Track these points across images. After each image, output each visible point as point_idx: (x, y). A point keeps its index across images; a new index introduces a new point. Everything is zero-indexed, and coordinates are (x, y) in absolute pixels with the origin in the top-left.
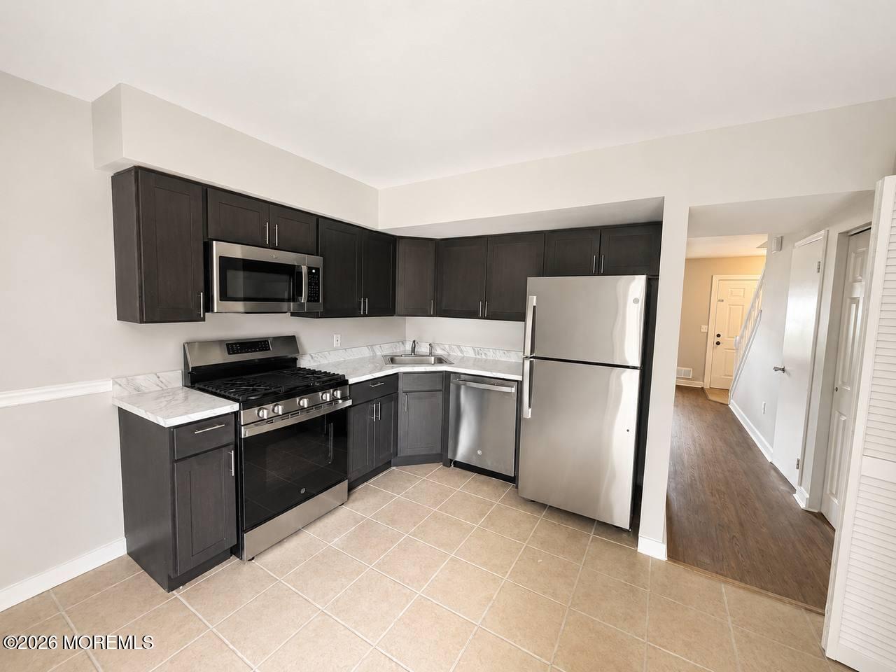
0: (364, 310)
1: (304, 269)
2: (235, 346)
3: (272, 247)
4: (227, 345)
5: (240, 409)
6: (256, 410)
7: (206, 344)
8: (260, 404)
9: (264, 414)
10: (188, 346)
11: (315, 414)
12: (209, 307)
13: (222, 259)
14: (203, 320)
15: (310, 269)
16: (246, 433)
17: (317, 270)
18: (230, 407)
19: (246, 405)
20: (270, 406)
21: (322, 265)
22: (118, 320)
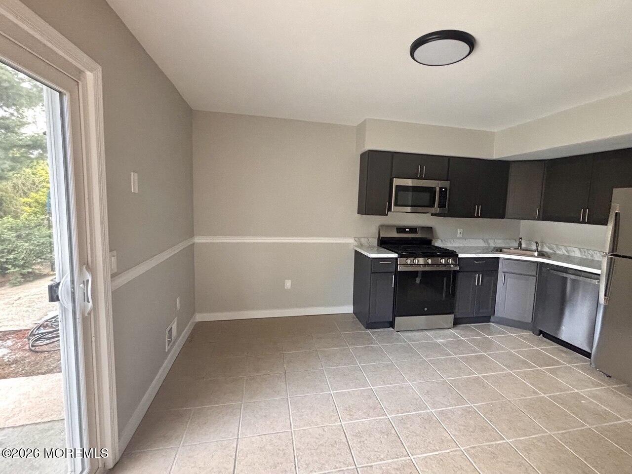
0: (478, 213)
1: (438, 189)
2: (401, 230)
3: (421, 178)
4: (397, 228)
5: (398, 257)
6: (405, 259)
7: (388, 227)
8: (407, 256)
9: (409, 262)
10: (381, 227)
11: (435, 269)
12: (390, 210)
13: (397, 186)
14: (387, 215)
15: (441, 189)
16: (399, 269)
17: (446, 189)
18: (394, 256)
19: (401, 256)
20: (412, 259)
21: (449, 186)
22: (358, 213)
